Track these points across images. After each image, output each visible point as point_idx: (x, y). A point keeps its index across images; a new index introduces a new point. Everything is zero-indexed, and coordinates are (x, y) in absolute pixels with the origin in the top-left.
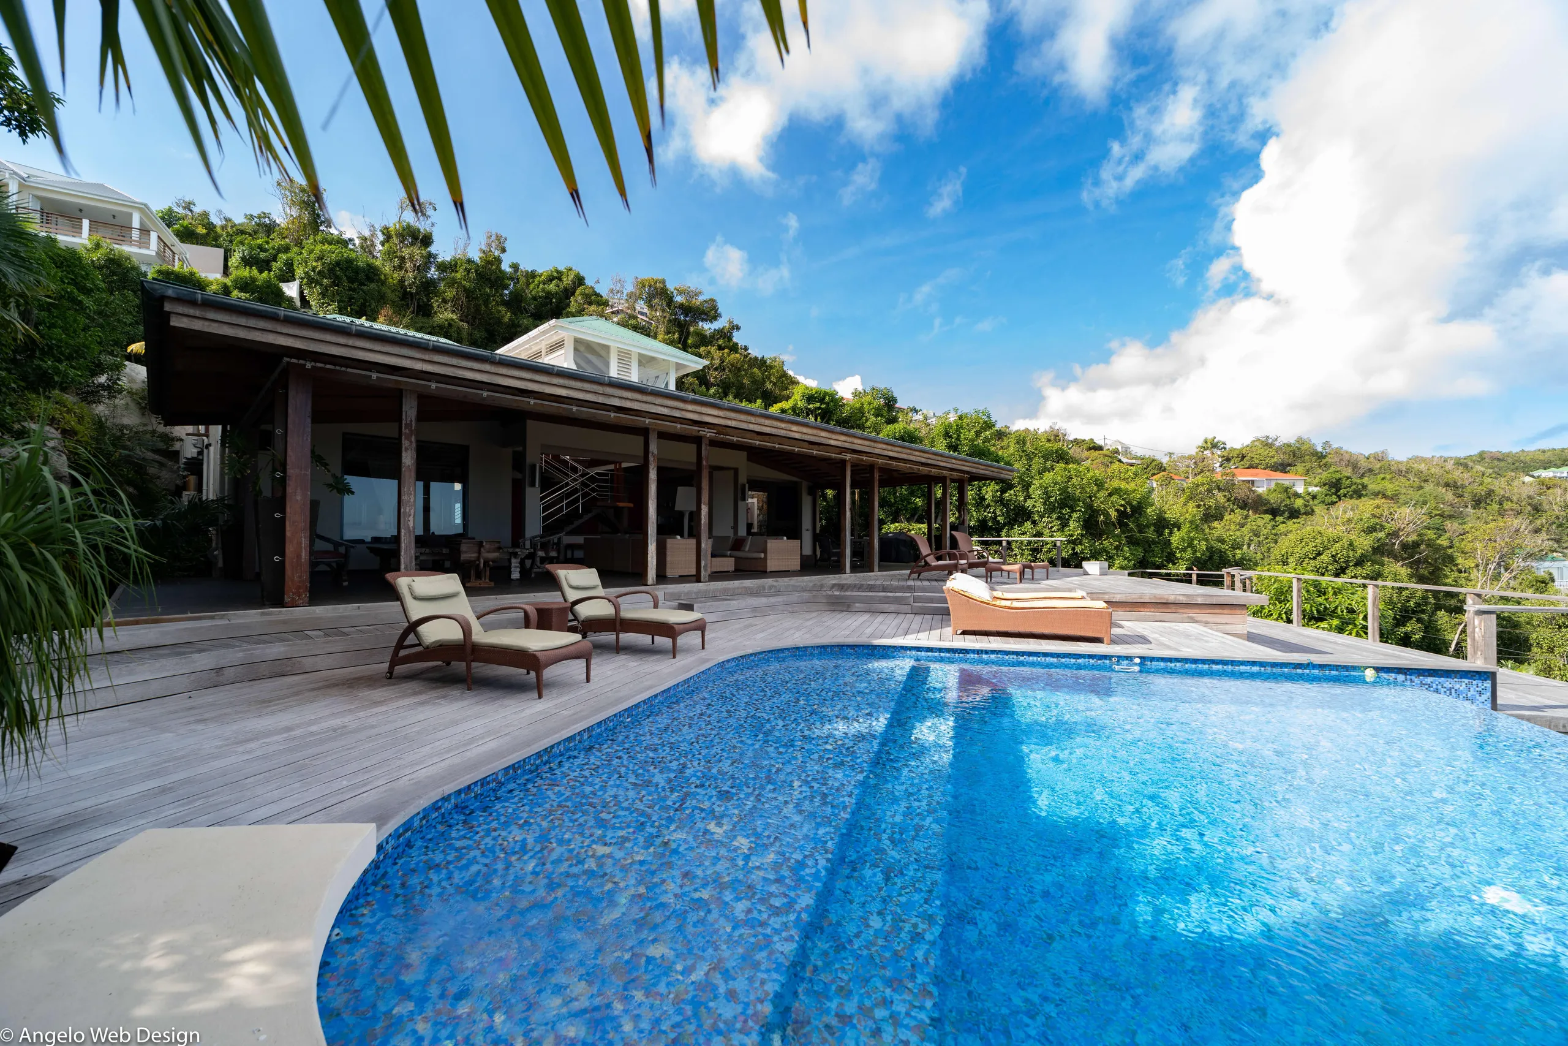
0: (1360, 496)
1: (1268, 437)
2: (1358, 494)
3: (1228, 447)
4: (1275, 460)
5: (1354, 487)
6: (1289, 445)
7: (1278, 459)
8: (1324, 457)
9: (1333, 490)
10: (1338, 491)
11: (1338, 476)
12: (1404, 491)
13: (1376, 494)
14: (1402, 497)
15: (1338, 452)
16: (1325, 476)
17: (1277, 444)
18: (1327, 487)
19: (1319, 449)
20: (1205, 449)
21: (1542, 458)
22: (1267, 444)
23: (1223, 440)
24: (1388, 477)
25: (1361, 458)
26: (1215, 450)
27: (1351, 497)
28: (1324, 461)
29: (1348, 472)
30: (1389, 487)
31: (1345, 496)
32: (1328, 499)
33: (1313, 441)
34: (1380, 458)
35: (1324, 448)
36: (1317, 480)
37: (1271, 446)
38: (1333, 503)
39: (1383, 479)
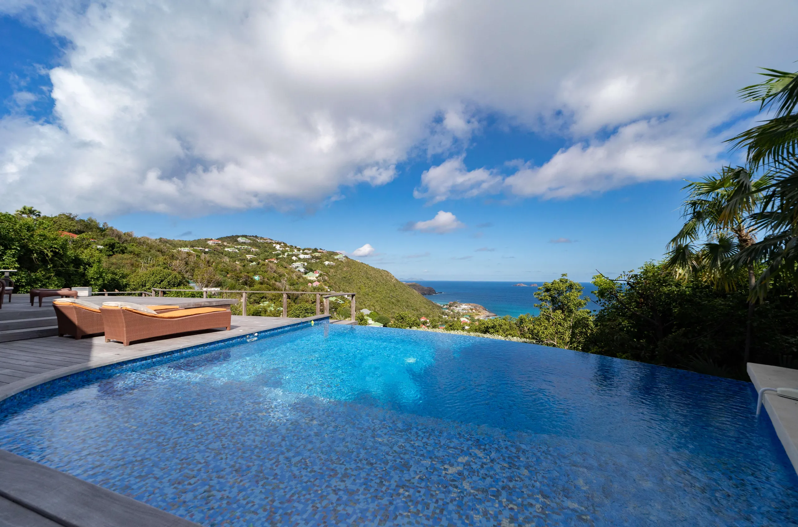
0: (124, 253)
1: (71, 214)
2: (123, 252)
3: (42, 215)
4: (76, 228)
5: (121, 248)
6: (84, 221)
7: (79, 227)
8: (104, 230)
9: (111, 249)
10: (113, 249)
11: (113, 241)
12: (142, 252)
13: (131, 252)
14: (142, 255)
15: (111, 229)
16: (106, 240)
17: (77, 219)
18: (108, 247)
19: (101, 226)
20: (23, 213)
21: (180, 243)
22: (69, 218)
23: (38, 210)
24: (135, 245)
25: (122, 234)
26: (31, 216)
27: (120, 253)
28: (104, 233)
29: (117, 240)
30: (137, 250)
31: (116, 252)
32: (108, 253)
33: (98, 221)
34: (129, 235)
35: (104, 226)
36: (102, 242)
37: (73, 219)
38: (111, 255)
39: (133, 245)
